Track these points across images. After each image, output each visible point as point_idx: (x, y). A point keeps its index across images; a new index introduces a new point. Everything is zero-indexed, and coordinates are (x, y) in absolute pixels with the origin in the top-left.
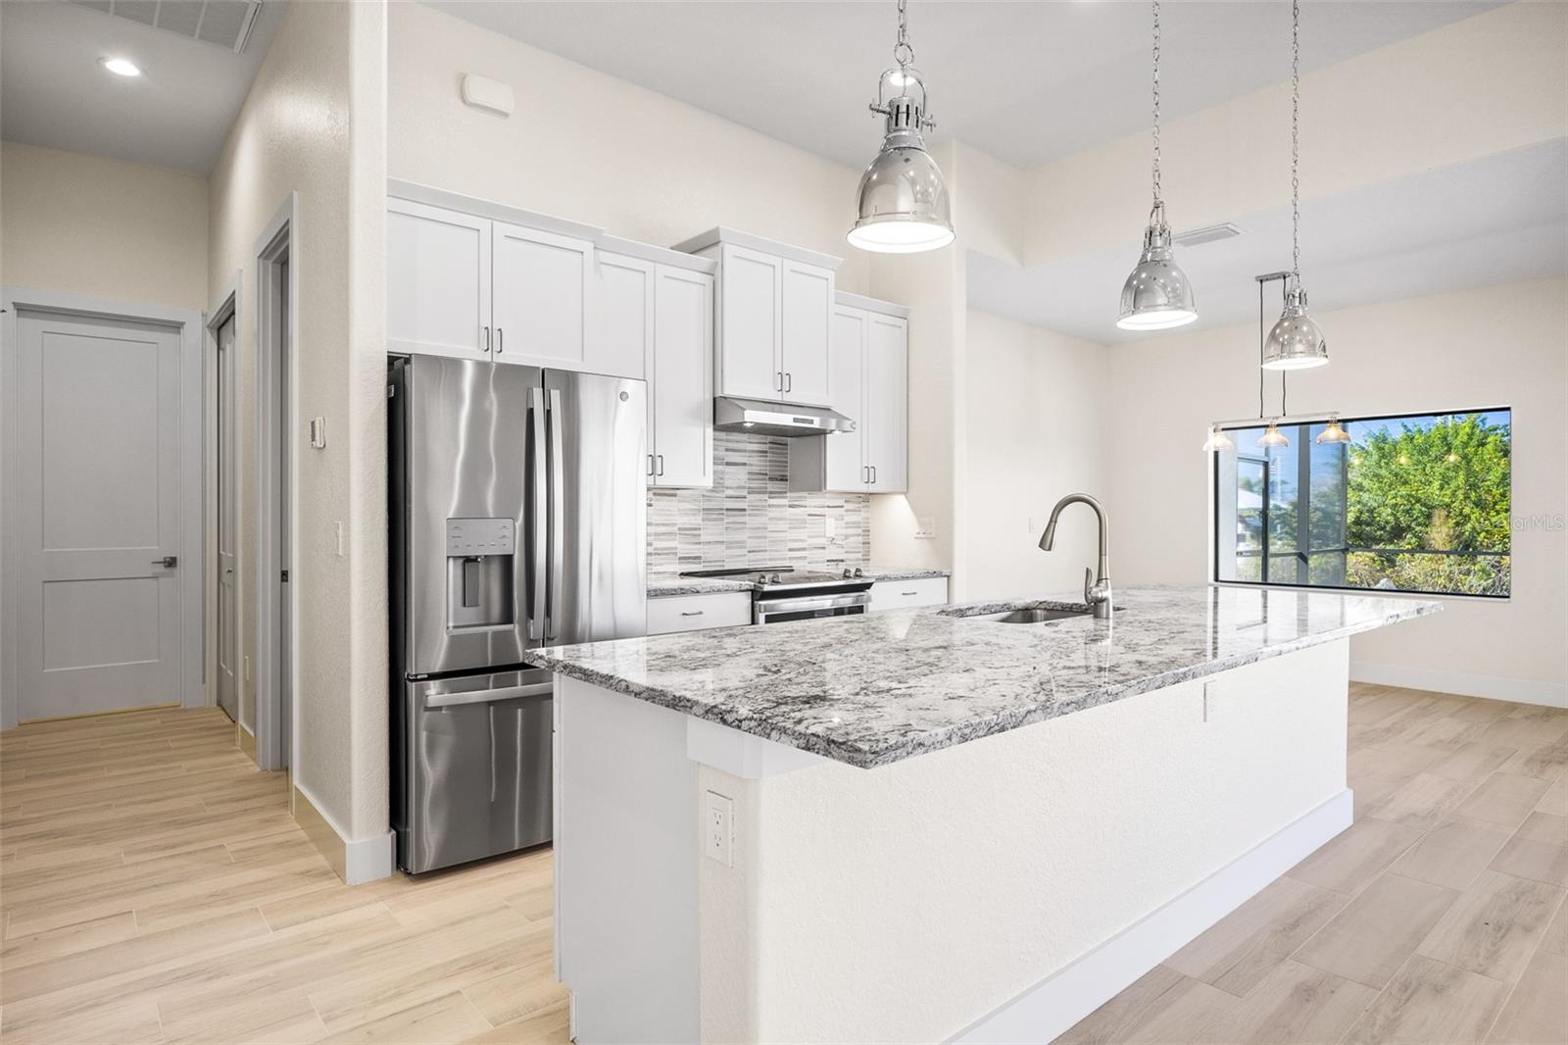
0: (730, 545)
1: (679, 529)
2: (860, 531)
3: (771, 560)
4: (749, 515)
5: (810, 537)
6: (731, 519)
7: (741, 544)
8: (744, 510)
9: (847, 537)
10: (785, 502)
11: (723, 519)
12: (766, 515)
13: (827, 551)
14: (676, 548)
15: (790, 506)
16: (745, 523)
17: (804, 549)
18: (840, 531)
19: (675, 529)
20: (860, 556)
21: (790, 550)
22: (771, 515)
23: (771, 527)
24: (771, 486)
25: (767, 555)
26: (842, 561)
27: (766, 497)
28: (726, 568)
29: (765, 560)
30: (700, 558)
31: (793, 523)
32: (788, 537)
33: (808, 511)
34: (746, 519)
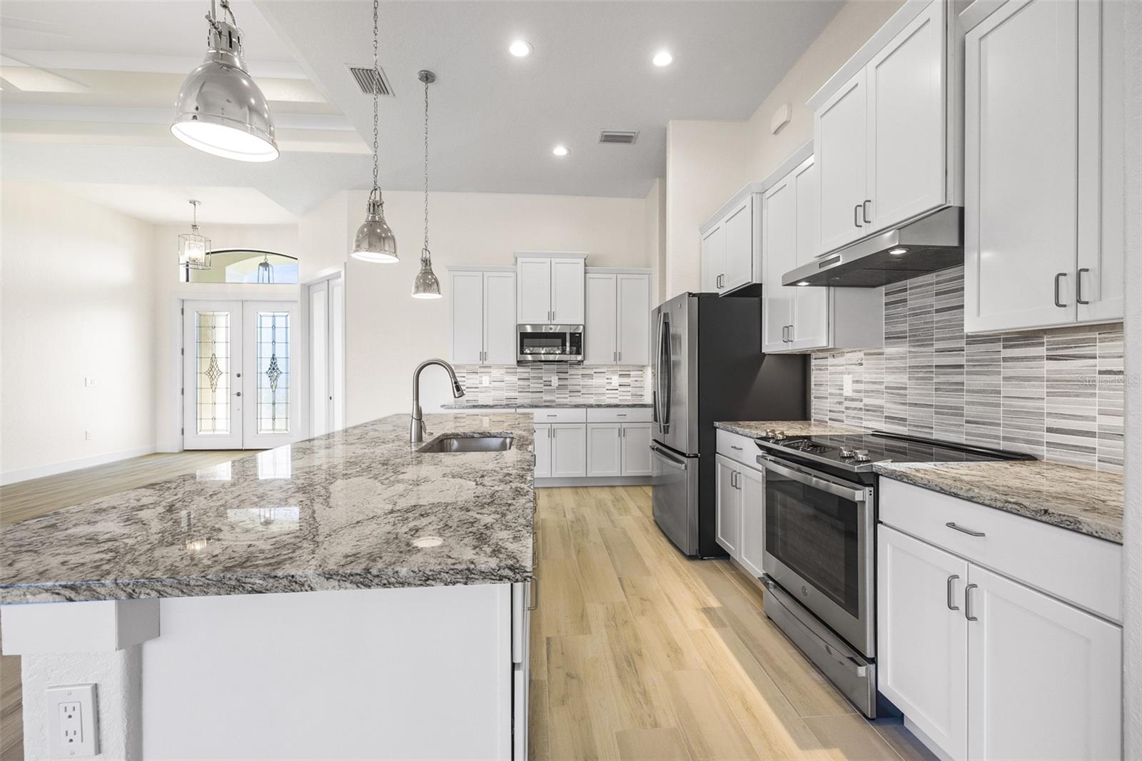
1: (886, 388)
3: (1005, 438)
4: (968, 373)
5: (1102, 413)
6: (942, 379)
7: (957, 411)
8: (961, 366)
10: (1042, 351)
11: (931, 378)
12: (999, 373)
14: (882, 407)
15: (1050, 358)
16: (962, 384)
17: (1091, 434)
21: (1050, 430)
22: (1010, 373)
23: (1007, 389)
28: (934, 437)
29: (997, 437)
30: (904, 420)
31: (1059, 387)
32: (1046, 406)
33: (1101, 364)
34: (964, 378)
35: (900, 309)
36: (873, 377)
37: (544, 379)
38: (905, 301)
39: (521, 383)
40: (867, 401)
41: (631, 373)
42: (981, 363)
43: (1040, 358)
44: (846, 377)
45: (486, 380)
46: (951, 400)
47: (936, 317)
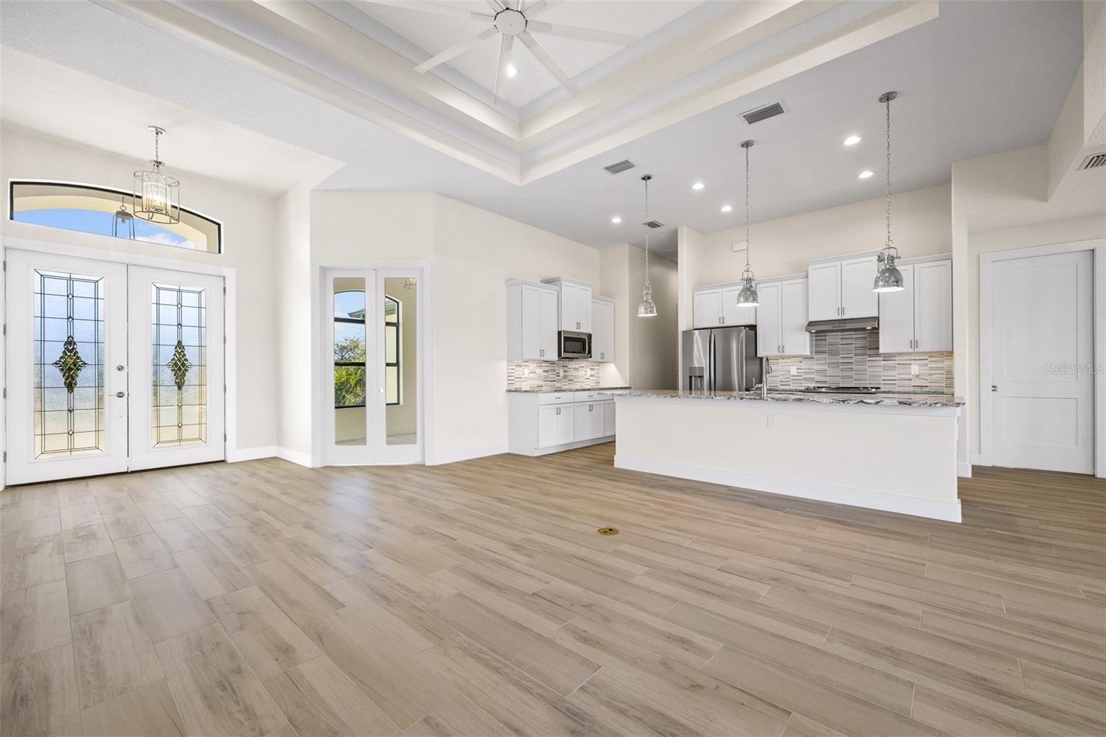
0: (843, 377)
1: (816, 371)
2: (944, 372)
5: (899, 374)
6: (843, 367)
7: (851, 377)
8: (852, 363)
9: (930, 375)
10: (881, 358)
11: (839, 367)
12: (866, 365)
13: (912, 381)
15: (883, 361)
16: (852, 368)
17: (895, 380)
18: (923, 372)
19: (814, 371)
20: (944, 385)
21: (883, 380)
22: (871, 365)
23: (870, 370)
24: (868, 352)
25: (867, 382)
26: (927, 387)
27: (866, 357)
31: (885, 368)
32: (882, 374)
33: (897, 362)
34: (853, 366)
35: (823, 342)
36: (809, 367)
37: (556, 371)
38: (826, 340)
39: (545, 374)
40: (804, 376)
41: (596, 367)
42: (858, 362)
43: (879, 360)
44: (792, 367)
45: (526, 371)
46: (849, 374)
47: (841, 346)
